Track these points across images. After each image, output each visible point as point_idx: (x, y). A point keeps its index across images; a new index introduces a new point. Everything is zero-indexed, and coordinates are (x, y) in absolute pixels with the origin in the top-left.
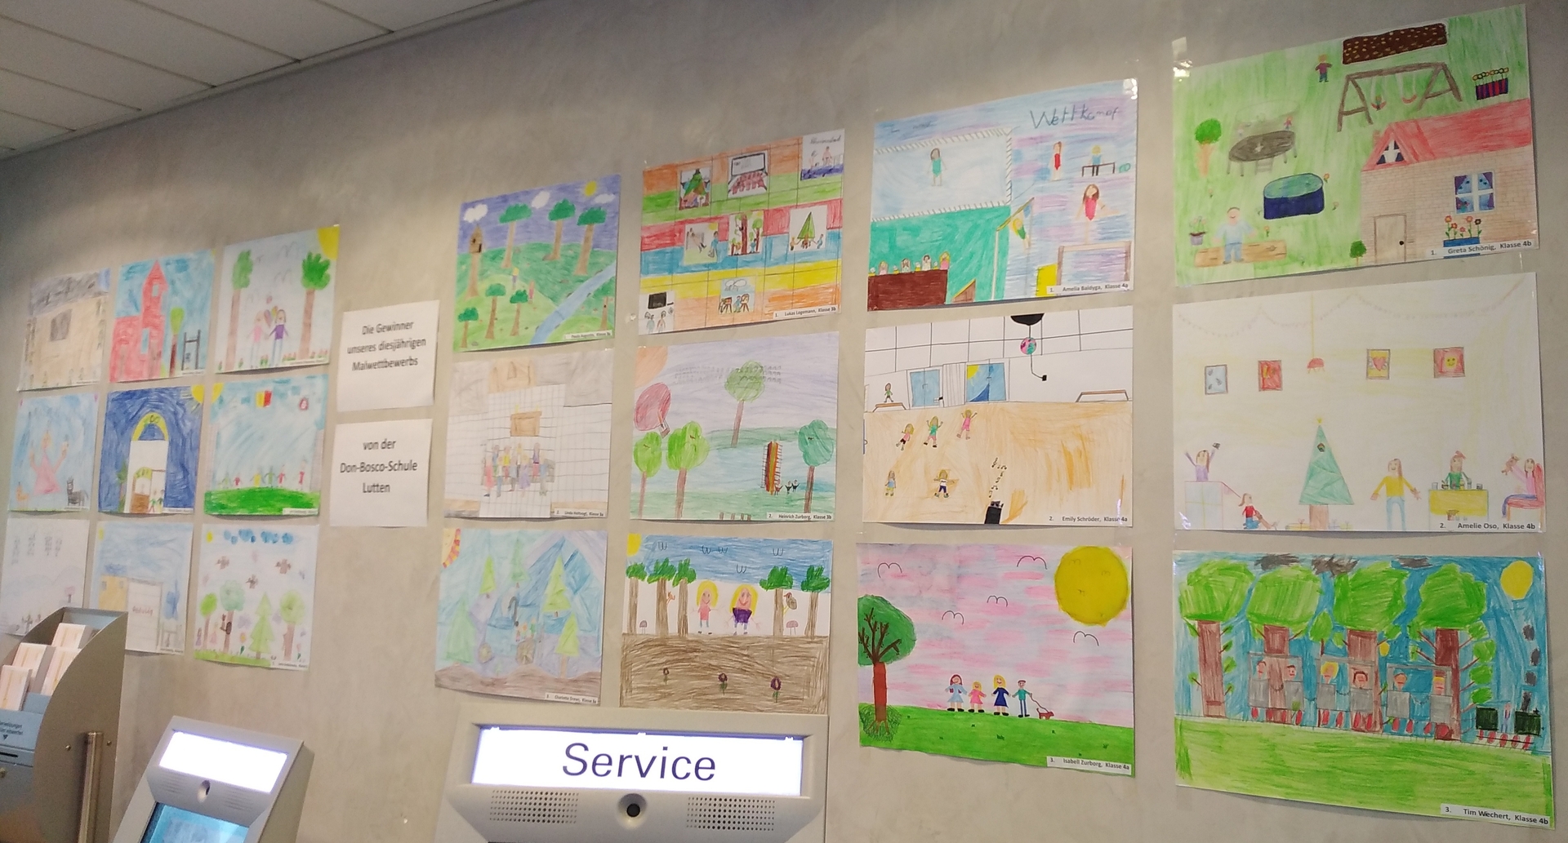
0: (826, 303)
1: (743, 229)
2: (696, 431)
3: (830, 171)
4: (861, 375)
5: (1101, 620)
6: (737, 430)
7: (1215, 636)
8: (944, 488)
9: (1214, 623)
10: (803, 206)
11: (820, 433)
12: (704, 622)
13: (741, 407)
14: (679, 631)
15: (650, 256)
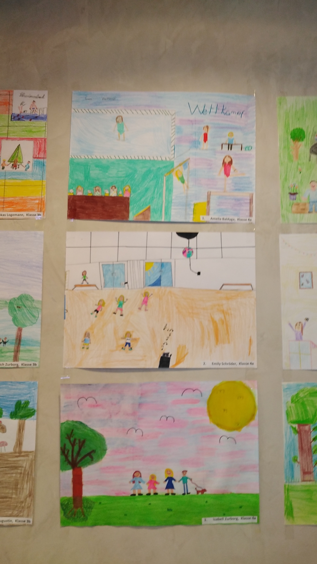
0: (33, 210)
3: (36, 118)
4: (64, 262)
5: (238, 428)
7: (308, 432)
8: (129, 344)
9: (307, 425)
10: (13, 139)
11: (28, 303)
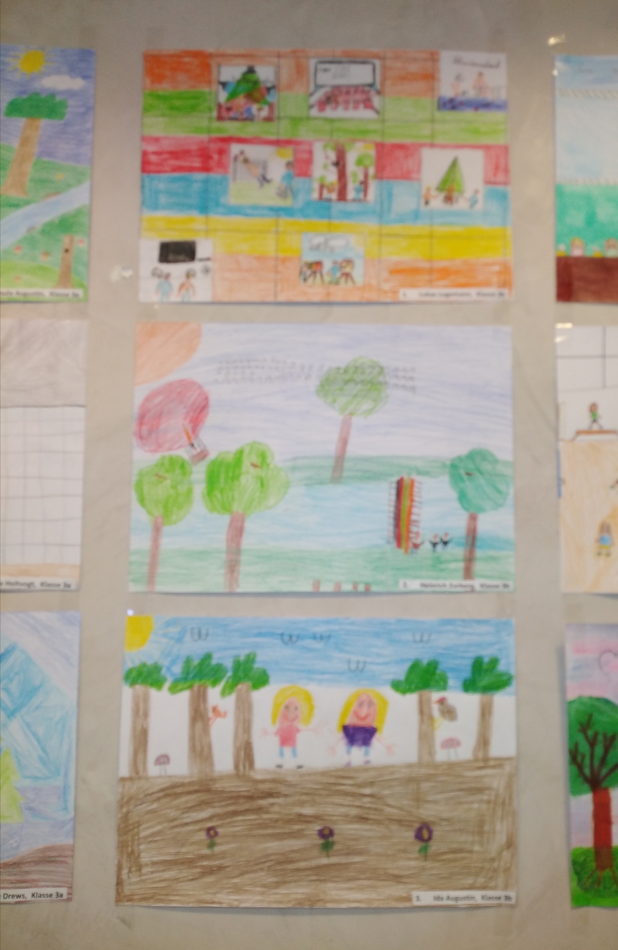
0: (487, 284)
1: (340, 163)
2: (263, 456)
3: (486, 105)
4: (553, 387)
6: (340, 458)
10: (444, 147)
11: (486, 467)
12: (287, 750)
13: (346, 426)
14: (236, 767)
15: (162, 182)
